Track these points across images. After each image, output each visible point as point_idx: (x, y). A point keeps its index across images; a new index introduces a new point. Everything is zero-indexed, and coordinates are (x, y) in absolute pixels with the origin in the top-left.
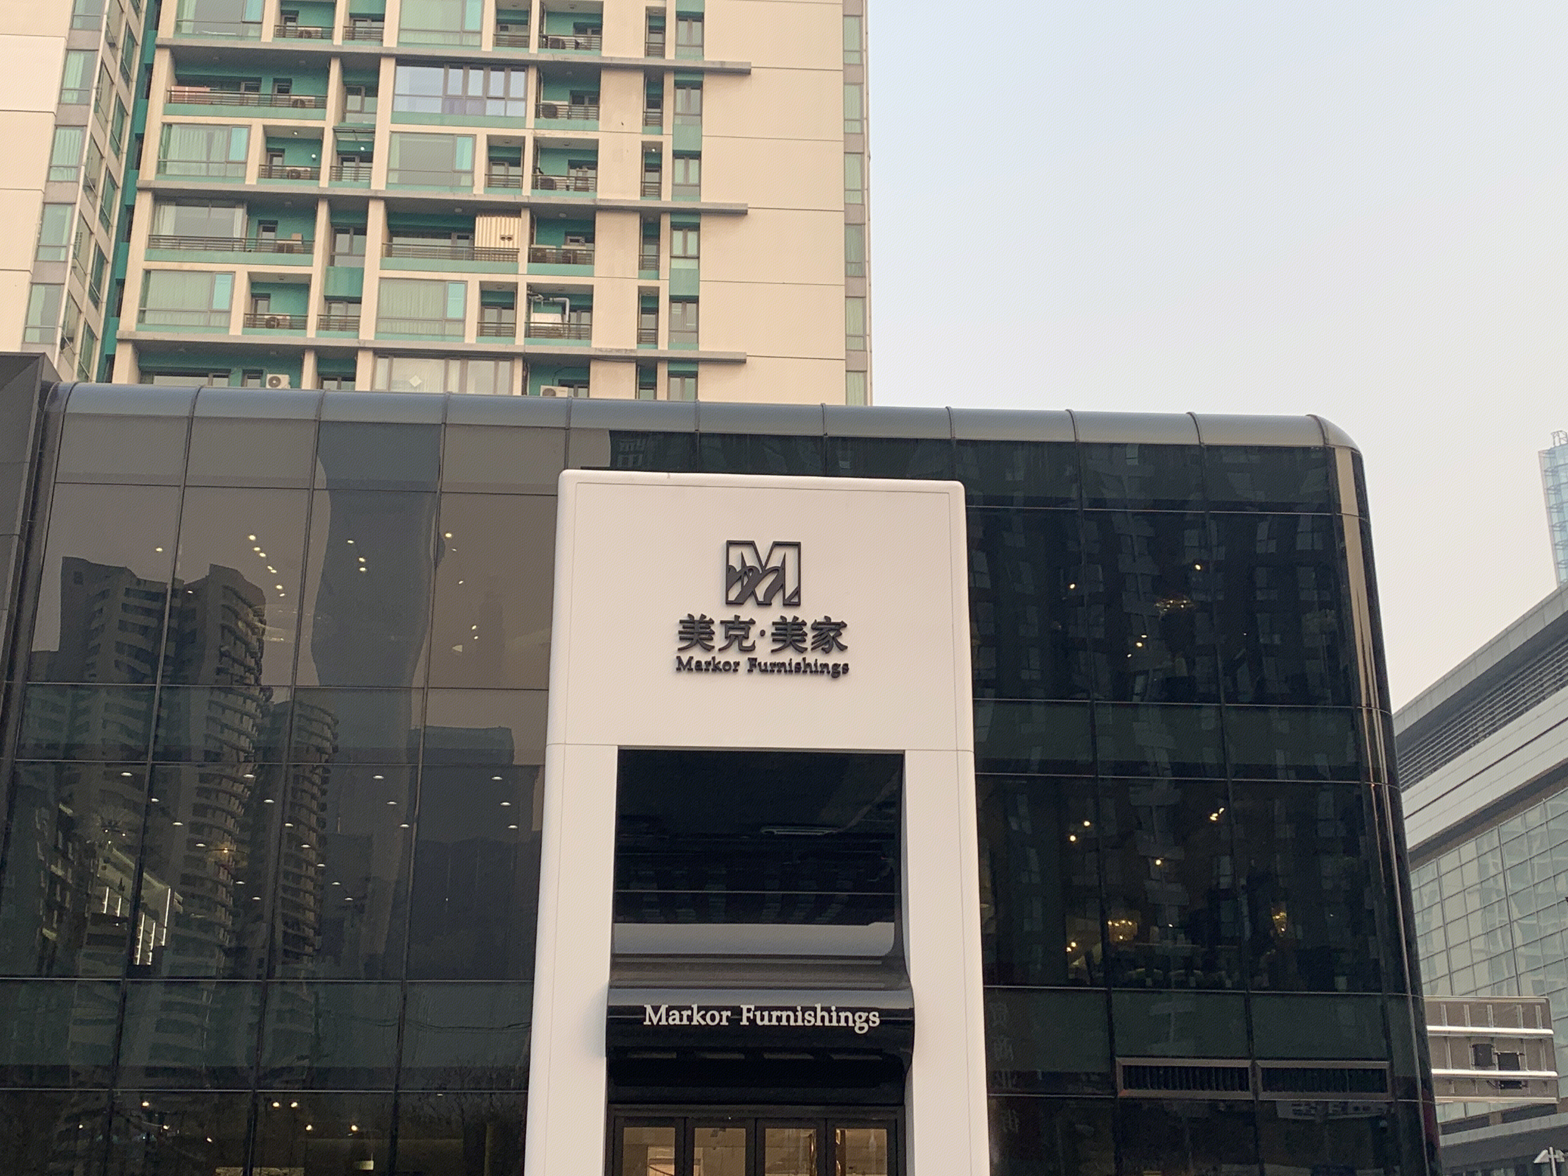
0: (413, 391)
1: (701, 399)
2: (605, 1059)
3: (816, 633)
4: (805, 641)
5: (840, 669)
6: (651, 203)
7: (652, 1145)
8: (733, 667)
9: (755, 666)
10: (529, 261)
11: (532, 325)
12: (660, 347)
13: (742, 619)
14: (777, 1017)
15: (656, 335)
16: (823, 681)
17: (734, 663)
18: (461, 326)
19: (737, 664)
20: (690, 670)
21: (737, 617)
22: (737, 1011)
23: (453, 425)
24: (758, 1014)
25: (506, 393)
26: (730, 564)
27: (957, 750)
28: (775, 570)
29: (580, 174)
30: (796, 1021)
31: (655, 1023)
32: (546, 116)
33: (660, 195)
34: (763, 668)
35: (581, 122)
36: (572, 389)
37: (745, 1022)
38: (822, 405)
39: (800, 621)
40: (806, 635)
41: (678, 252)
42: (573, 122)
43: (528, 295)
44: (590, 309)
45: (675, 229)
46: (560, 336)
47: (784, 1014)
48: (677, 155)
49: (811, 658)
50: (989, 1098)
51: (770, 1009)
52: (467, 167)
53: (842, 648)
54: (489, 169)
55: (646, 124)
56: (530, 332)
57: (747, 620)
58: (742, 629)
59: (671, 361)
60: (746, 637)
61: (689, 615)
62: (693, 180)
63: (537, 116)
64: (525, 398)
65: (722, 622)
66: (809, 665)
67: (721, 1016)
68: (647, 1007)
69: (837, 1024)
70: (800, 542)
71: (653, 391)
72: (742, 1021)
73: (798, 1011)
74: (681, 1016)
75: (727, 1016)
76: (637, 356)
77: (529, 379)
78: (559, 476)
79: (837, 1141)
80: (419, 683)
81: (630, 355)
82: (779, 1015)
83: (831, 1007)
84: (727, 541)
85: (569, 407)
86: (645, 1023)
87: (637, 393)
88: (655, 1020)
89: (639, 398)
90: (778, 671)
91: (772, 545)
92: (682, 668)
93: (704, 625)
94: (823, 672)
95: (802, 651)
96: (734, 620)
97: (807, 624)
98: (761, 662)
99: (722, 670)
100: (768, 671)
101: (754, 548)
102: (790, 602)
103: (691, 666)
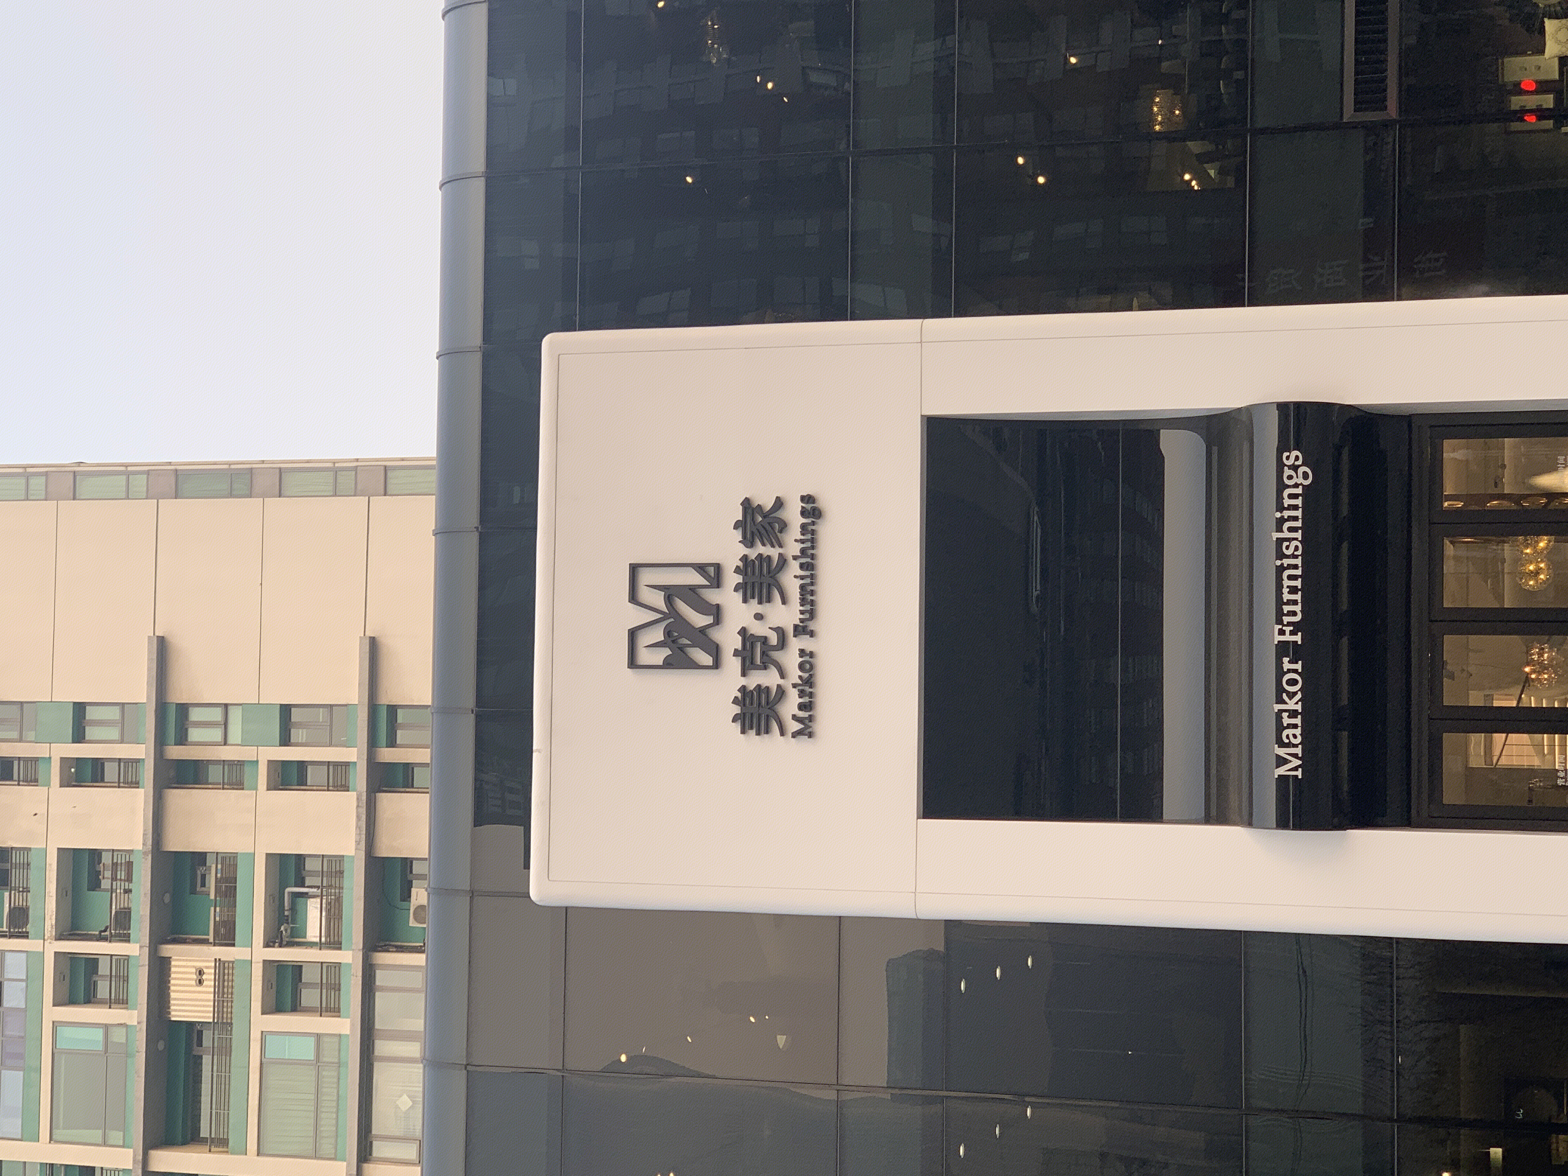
0: (419, 1106)
1: (428, 701)
3: (759, 544)
4: (769, 557)
5: (809, 506)
6: (148, 774)
7: (1467, 760)
8: (807, 658)
9: (805, 628)
10: (233, 945)
11: (323, 939)
12: (354, 759)
13: (739, 646)
14: (1289, 593)
15: (337, 764)
16: (826, 531)
17: (801, 656)
18: (326, 1039)
19: (802, 652)
20: (811, 718)
21: (736, 653)
22: (1283, 649)
23: (468, 1054)
24: (1286, 619)
25: (423, 975)
26: (661, 664)
27: (921, 342)
28: (669, 600)
29: (108, 874)
30: (1295, 567)
31: (1300, 762)
32: (27, 923)
33: (137, 761)
34: (807, 616)
35: (33, 874)
36: (415, 883)
37: (1298, 638)
38: (435, 534)
39: (740, 564)
40: (760, 555)
41: (216, 734)
42: (32, 886)
43: (280, 946)
44: (300, 859)
45: (186, 739)
46: (339, 900)
47: (1286, 583)
48: (79, 737)
49: (793, 548)
50: (1400, 298)
51: (1280, 602)
52: (99, 1034)
53: (779, 503)
54: (101, 1002)
55: (36, 781)
56: (334, 942)
57: (740, 638)
58: (753, 644)
59: (373, 743)
60: (765, 640)
61: (734, 720)
62: (114, 714)
63: (25, 936)
64: (429, 946)
65: (744, 674)
66: (803, 551)
67: (1289, 671)
68: (1279, 775)
69: (1300, 509)
70: (630, 564)
71: (415, 768)
72: (1297, 642)
73: (1282, 564)
74: (1289, 726)
75: (1289, 662)
76: (366, 792)
77: (399, 944)
78: (538, 905)
79: (1460, 506)
80: (831, 1095)
81: (365, 801)
82: (1288, 590)
83: (1277, 518)
84: (628, 668)
85: (440, 892)
86: (1300, 777)
87: (420, 790)
88: (1297, 762)
89: (428, 788)
90: (812, 595)
91: (633, 605)
92: (809, 730)
93: (748, 699)
94: (813, 530)
95: (783, 561)
96: (740, 658)
97: (746, 553)
98: (800, 619)
99: (810, 673)
100: (812, 609)
101: (640, 629)
102: (714, 579)
103: (806, 718)
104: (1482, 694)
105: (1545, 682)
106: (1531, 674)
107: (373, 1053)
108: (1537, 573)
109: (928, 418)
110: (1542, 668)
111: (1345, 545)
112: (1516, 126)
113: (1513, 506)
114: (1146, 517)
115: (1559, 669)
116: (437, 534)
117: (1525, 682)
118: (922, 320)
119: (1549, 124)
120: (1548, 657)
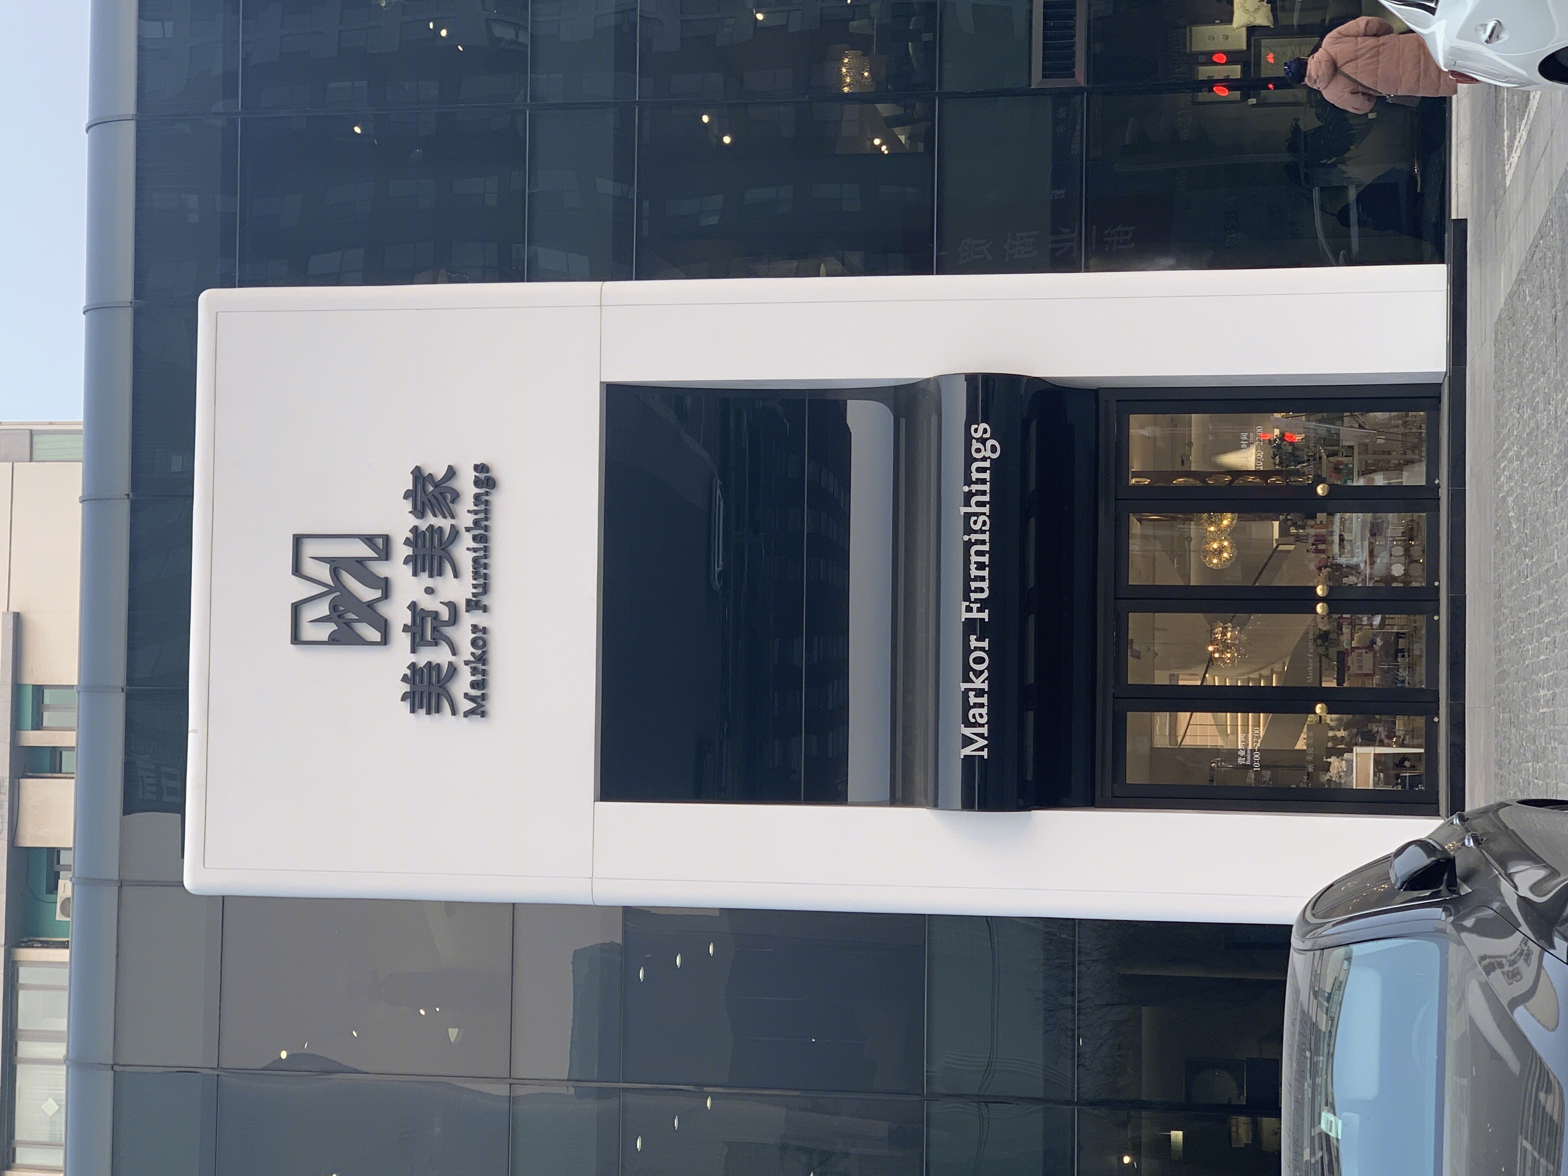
0: (64, 1110)
1: (75, 682)
2: (1033, 811)
3: (430, 515)
4: (440, 528)
5: (482, 476)
7: (1151, 741)
8: (480, 634)
9: (477, 602)
13: (409, 621)
14: (977, 569)
16: (500, 501)
17: (473, 632)
19: (475, 628)
20: (484, 697)
21: (406, 628)
22: (970, 626)
23: (116, 1053)
24: (973, 596)
25: (66, 972)
26: (327, 640)
27: (601, 305)
28: (335, 573)
30: (983, 542)
31: (986, 742)
34: (480, 590)
36: (62, 873)
37: (985, 615)
38: (82, 501)
39: (410, 536)
40: (431, 526)
47: (974, 558)
50: (1087, 270)
51: (967, 579)
53: (451, 472)
57: (409, 613)
58: (423, 619)
59: (16, 726)
60: (435, 615)
61: (403, 699)
64: (73, 943)
65: (413, 651)
66: (476, 522)
67: (976, 649)
68: (964, 756)
69: (988, 483)
70: (294, 535)
71: (63, 752)
72: (984, 619)
73: (970, 539)
74: (976, 705)
75: (976, 640)
76: (10, 777)
77: (45, 939)
78: (193, 894)
79: (1147, 483)
80: (502, 1090)
81: (8, 787)
82: (976, 566)
83: (964, 492)
84: (291, 643)
85: (85, 882)
86: (986, 757)
87: (68, 775)
88: (982, 742)
89: (73, 773)
90: (485, 568)
91: (297, 578)
92: (482, 709)
93: (418, 677)
94: (487, 501)
95: (455, 533)
96: (410, 633)
97: (416, 525)
98: (472, 593)
99: (483, 650)
100: (486, 583)
101: (303, 604)
102: (383, 551)
103: (479, 696)
104: (1167, 673)
105: (1228, 661)
106: (1214, 653)
107: (16, 1055)
108: (1220, 551)
109: (607, 385)
110: (1225, 646)
111: (1033, 520)
112: (1203, 96)
113: (1198, 483)
114: (832, 493)
115: (1241, 648)
116: (84, 501)
117: (1209, 662)
118: (602, 282)
119: (1237, 95)
120: (1231, 636)
